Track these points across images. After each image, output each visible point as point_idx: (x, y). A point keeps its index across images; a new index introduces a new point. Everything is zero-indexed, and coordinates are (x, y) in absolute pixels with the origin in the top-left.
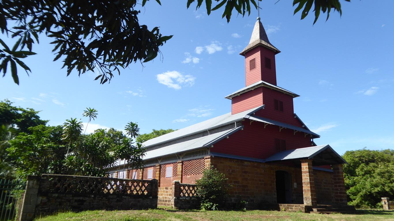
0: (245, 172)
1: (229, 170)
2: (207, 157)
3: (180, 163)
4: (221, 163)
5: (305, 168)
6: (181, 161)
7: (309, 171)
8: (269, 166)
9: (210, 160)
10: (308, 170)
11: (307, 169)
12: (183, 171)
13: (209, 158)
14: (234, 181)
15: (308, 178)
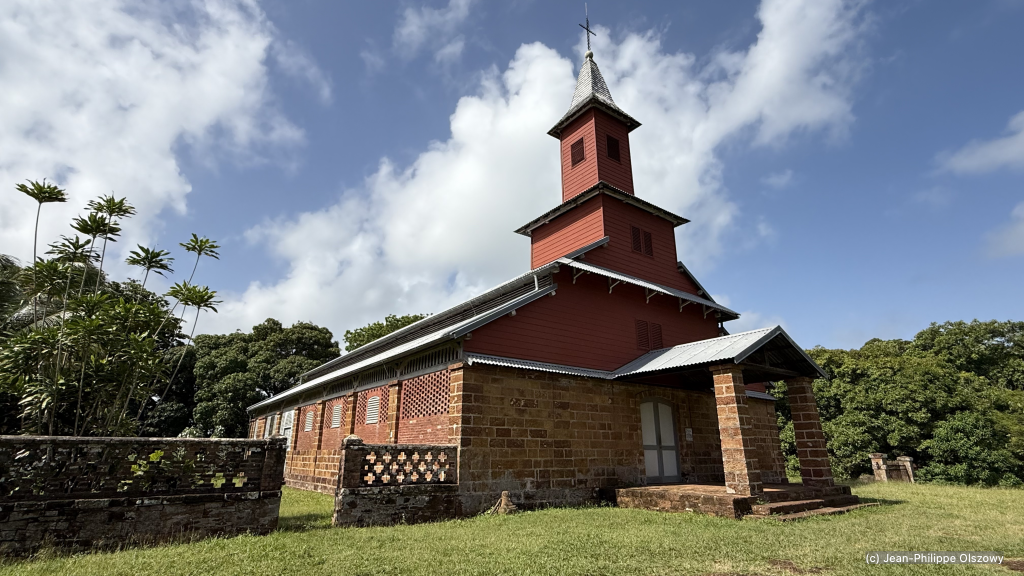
0: (564, 406)
1: (517, 400)
2: (455, 366)
3: (395, 385)
4: (495, 381)
5: (724, 390)
6: (396, 382)
7: (736, 397)
8: (623, 387)
9: (461, 373)
10: (734, 394)
11: (731, 392)
12: (402, 406)
13: (459, 369)
14: (531, 431)
15: (737, 416)
